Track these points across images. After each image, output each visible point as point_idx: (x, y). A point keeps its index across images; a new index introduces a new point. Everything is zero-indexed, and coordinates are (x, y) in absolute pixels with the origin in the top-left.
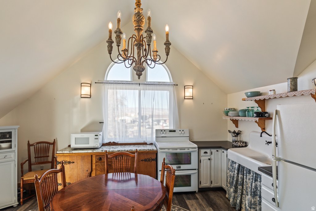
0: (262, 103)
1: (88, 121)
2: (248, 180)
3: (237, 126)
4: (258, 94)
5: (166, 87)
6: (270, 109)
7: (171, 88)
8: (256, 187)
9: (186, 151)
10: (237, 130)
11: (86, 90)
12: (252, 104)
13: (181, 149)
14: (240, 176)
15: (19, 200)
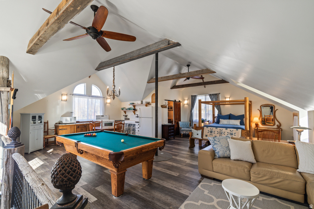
0: (134, 106)
1: (65, 112)
2: (132, 127)
3: (126, 114)
4: (133, 104)
5: (100, 98)
6: (136, 108)
7: (102, 99)
8: (134, 128)
9: (111, 122)
10: (126, 115)
11: (64, 98)
12: (132, 106)
13: (109, 121)
14: (129, 127)
15: (43, 147)
